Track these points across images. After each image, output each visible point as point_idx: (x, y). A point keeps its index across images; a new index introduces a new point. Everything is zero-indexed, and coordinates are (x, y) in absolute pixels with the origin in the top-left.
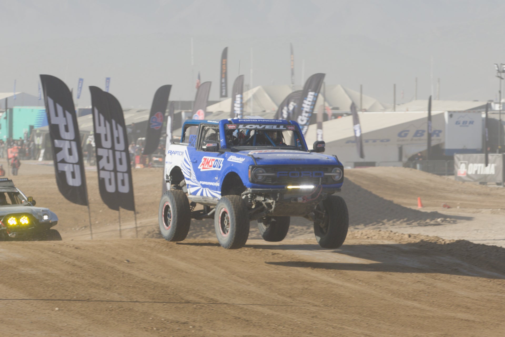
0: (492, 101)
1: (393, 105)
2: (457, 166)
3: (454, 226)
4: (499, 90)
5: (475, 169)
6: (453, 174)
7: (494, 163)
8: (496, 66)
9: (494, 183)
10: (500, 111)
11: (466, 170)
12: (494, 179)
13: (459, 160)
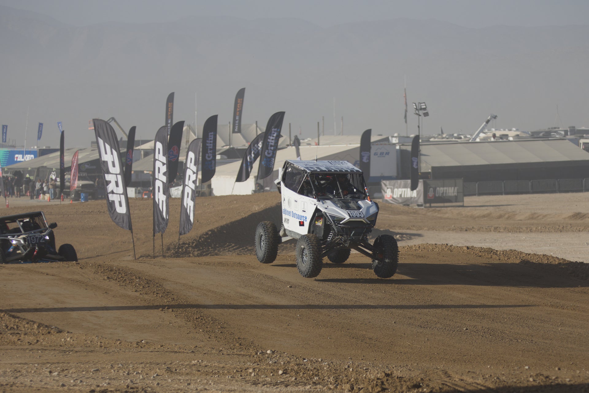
2: (384, 191)
4: (418, 125)
5: (400, 193)
6: (381, 198)
8: (414, 104)
9: (416, 205)
11: (391, 194)
12: (417, 201)
13: (386, 185)
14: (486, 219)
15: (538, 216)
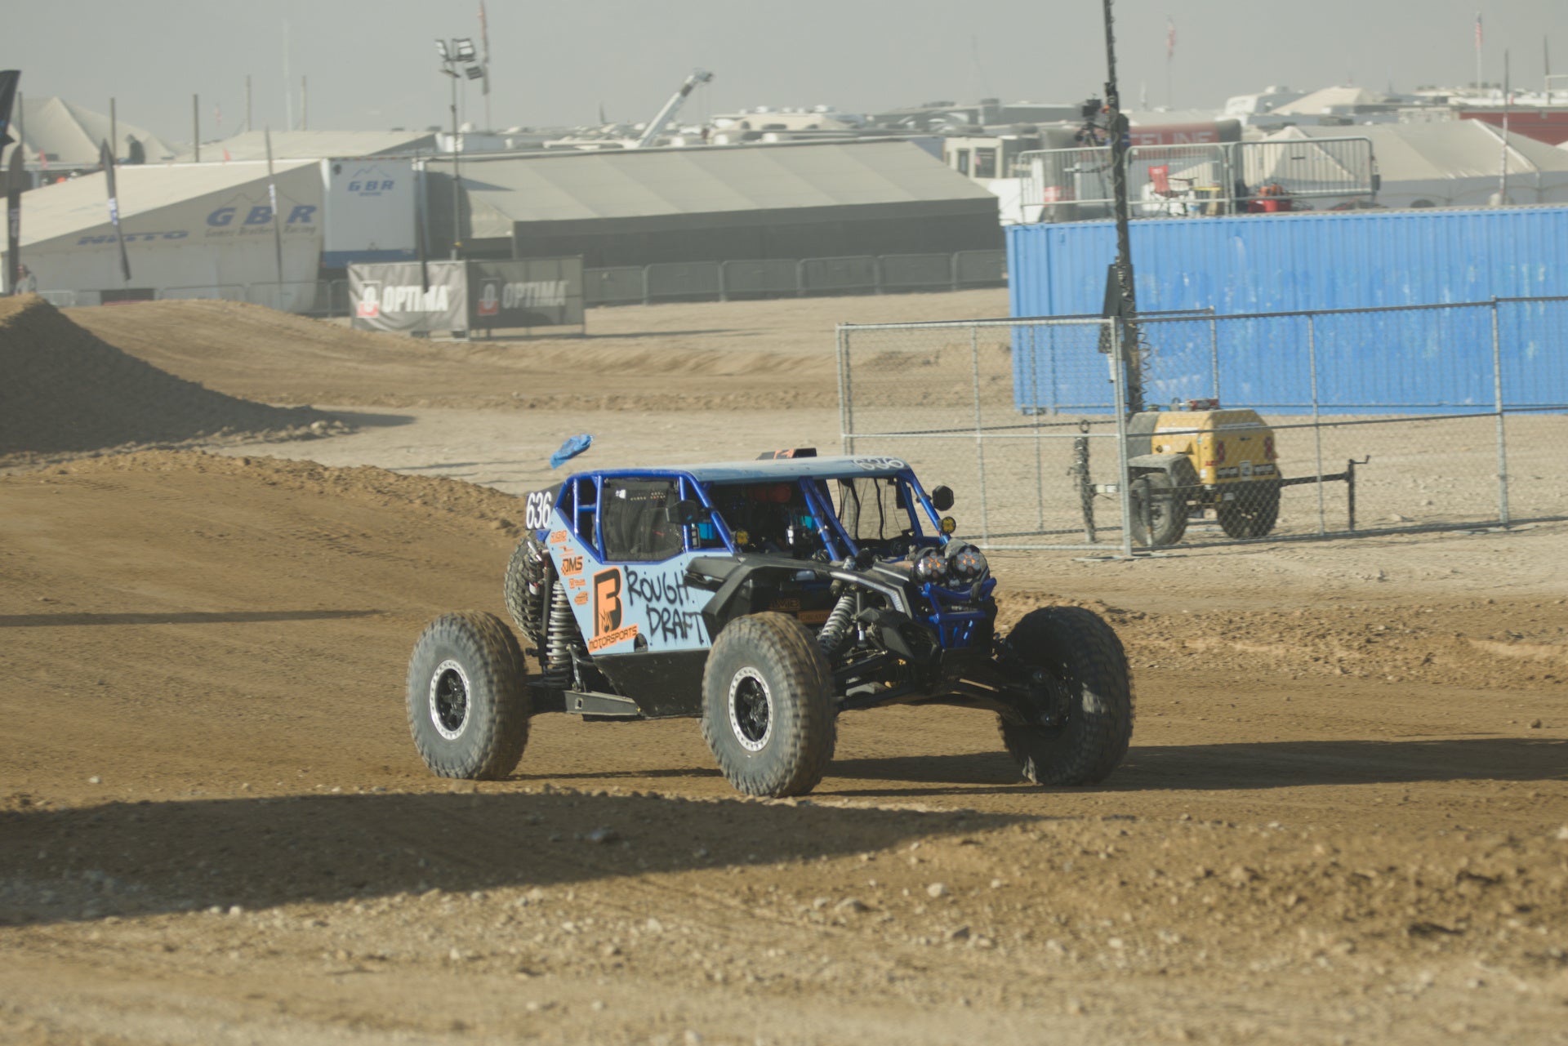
0: (437, 129)
1: (192, 144)
2: (356, 293)
3: (352, 441)
4: (451, 103)
5: (400, 300)
6: (346, 314)
7: (446, 282)
8: (440, 44)
9: (447, 332)
10: (456, 153)
11: (377, 303)
12: (448, 324)
13: (361, 278)
14: (632, 371)
15: (779, 364)
